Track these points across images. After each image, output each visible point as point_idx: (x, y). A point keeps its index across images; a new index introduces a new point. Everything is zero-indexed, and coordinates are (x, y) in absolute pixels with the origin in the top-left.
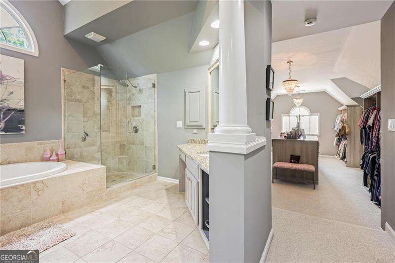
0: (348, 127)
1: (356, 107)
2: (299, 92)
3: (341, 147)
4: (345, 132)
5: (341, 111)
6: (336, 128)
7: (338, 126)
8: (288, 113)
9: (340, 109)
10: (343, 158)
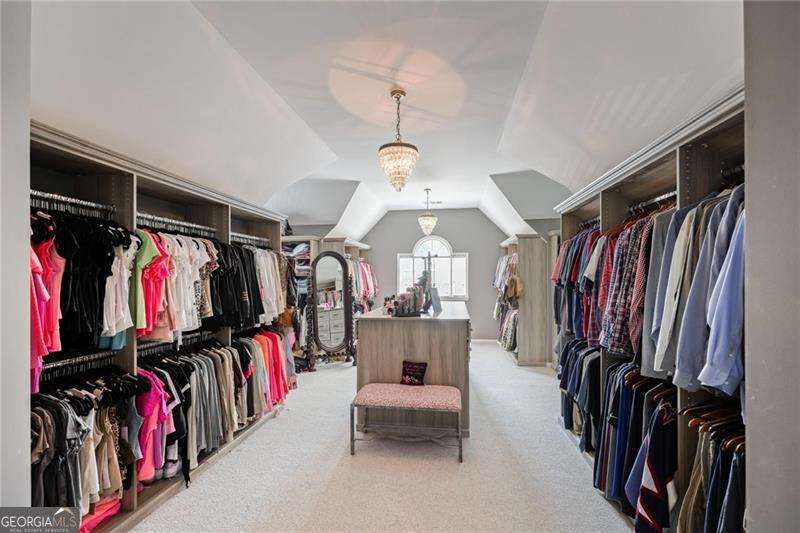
0: (521, 282)
1: (534, 240)
2: (431, 207)
3: (508, 324)
4: (515, 293)
5: (506, 248)
6: (497, 284)
7: (501, 280)
8: (409, 250)
9: (505, 244)
10: (512, 348)
